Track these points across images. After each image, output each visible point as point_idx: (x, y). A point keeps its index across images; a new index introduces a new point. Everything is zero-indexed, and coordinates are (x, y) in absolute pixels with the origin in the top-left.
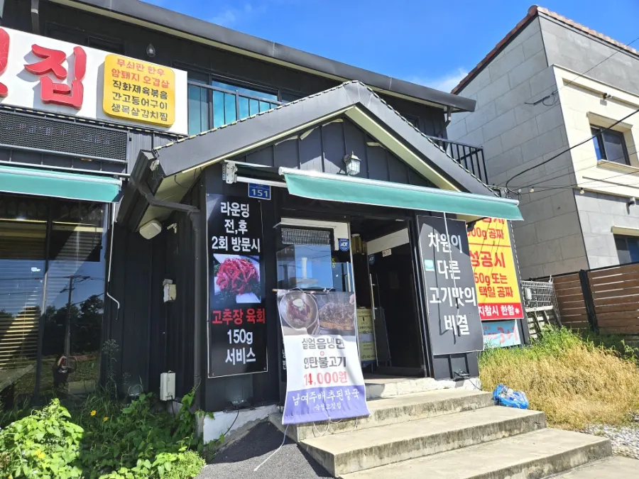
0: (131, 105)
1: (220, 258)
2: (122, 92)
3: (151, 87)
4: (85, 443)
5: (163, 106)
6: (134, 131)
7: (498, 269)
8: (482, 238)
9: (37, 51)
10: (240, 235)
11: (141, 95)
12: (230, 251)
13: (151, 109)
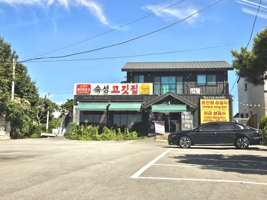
0: (144, 92)
1: (150, 117)
2: (143, 90)
3: (147, 88)
4: (138, 135)
5: (148, 91)
6: (145, 96)
7: (223, 116)
8: (219, 108)
9: (132, 86)
10: (153, 114)
11: (145, 90)
12: (151, 116)
13: (147, 92)
